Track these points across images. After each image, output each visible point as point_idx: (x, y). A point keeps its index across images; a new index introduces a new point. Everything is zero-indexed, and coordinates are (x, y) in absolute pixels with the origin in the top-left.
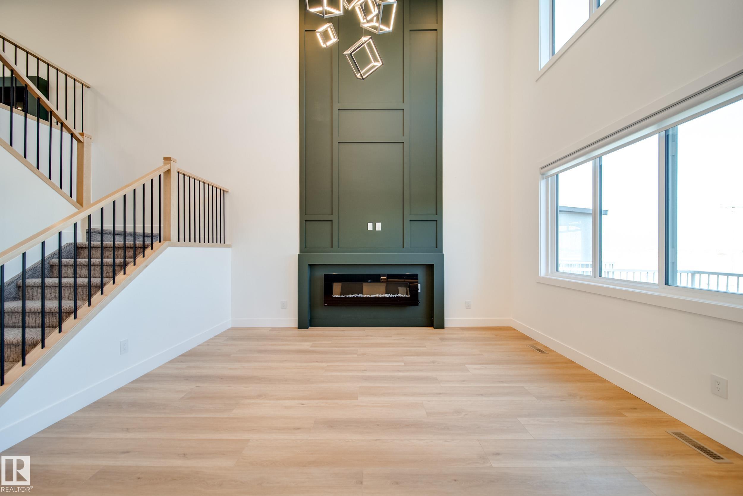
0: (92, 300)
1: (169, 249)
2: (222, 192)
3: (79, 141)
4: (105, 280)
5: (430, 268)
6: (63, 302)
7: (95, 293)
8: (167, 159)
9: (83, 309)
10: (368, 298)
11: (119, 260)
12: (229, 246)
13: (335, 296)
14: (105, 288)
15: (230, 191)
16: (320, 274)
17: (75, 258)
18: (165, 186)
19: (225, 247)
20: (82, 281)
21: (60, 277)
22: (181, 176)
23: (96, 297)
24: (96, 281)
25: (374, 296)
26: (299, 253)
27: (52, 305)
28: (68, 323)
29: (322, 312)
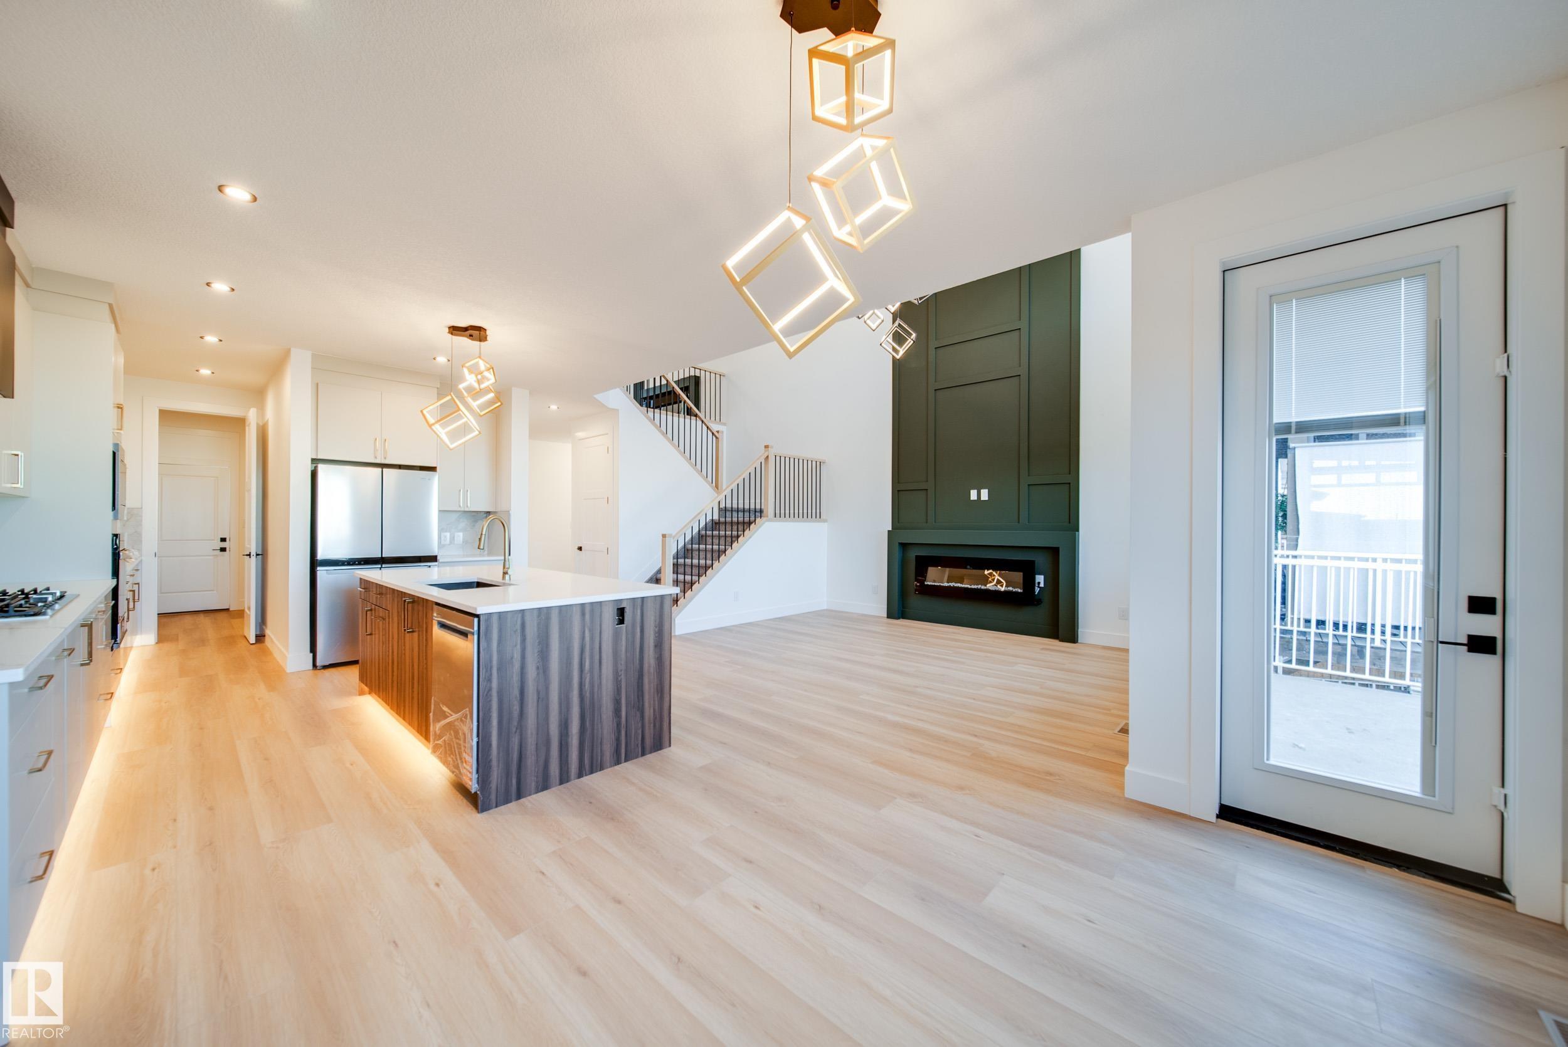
0: (720, 559)
1: (767, 523)
2: (818, 463)
3: (717, 438)
4: (727, 547)
5: (1055, 551)
6: (707, 561)
7: (722, 555)
8: (766, 447)
9: (716, 564)
10: (967, 588)
11: (735, 533)
12: (825, 521)
13: (929, 583)
14: (727, 552)
15: (827, 461)
16: (913, 554)
17: (712, 531)
18: (765, 471)
19: (821, 522)
20: (716, 547)
21: (706, 545)
22: (778, 458)
23: (722, 558)
24: (722, 547)
25: (976, 587)
26: (891, 529)
27: (702, 562)
28: (709, 571)
29: (916, 602)
